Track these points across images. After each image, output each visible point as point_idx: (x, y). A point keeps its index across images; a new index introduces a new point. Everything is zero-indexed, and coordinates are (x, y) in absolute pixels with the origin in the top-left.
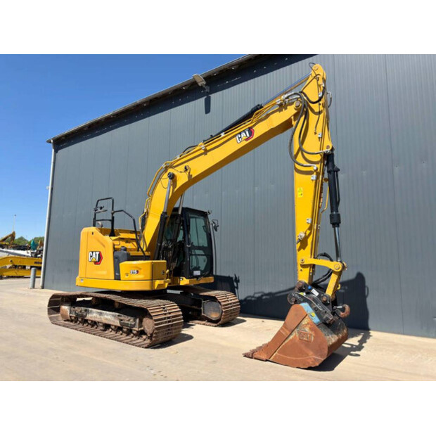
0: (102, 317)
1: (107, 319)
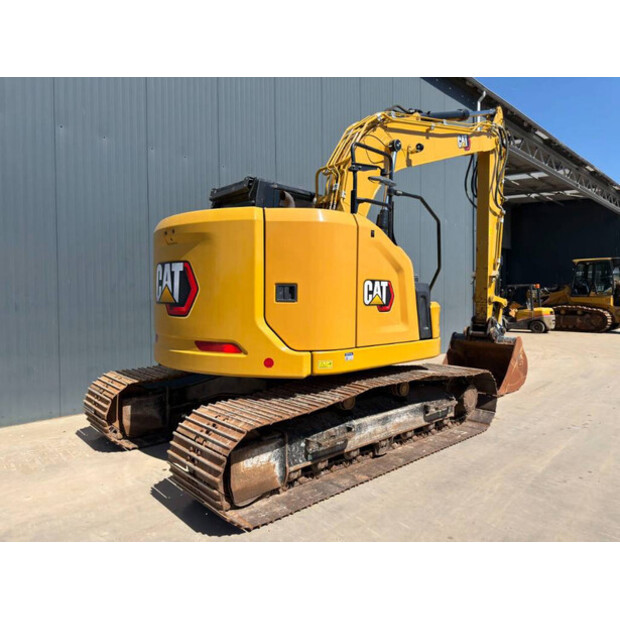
0: (388, 425)
1: (399, 425)
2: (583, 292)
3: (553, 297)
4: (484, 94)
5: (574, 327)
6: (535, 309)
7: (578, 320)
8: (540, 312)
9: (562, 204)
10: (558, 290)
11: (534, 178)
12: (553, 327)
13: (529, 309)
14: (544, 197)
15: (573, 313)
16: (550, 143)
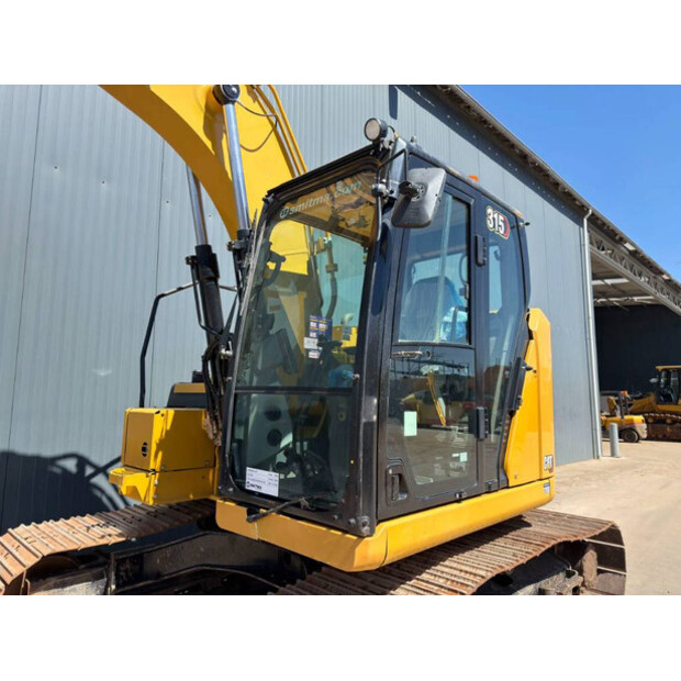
2: (668, 399)
3: (637, 404)
4: (590, 212)
5: (664, 436)
6: (626, 417)
7: (668, 429)
8: (632, 420)
9: (627, 310)
10: (641, 398)
11: (607, 285)
12: (645, 436)
13: (619, 417)
14: (612, 302)
15: (663, 421)
16: (635, 254)
